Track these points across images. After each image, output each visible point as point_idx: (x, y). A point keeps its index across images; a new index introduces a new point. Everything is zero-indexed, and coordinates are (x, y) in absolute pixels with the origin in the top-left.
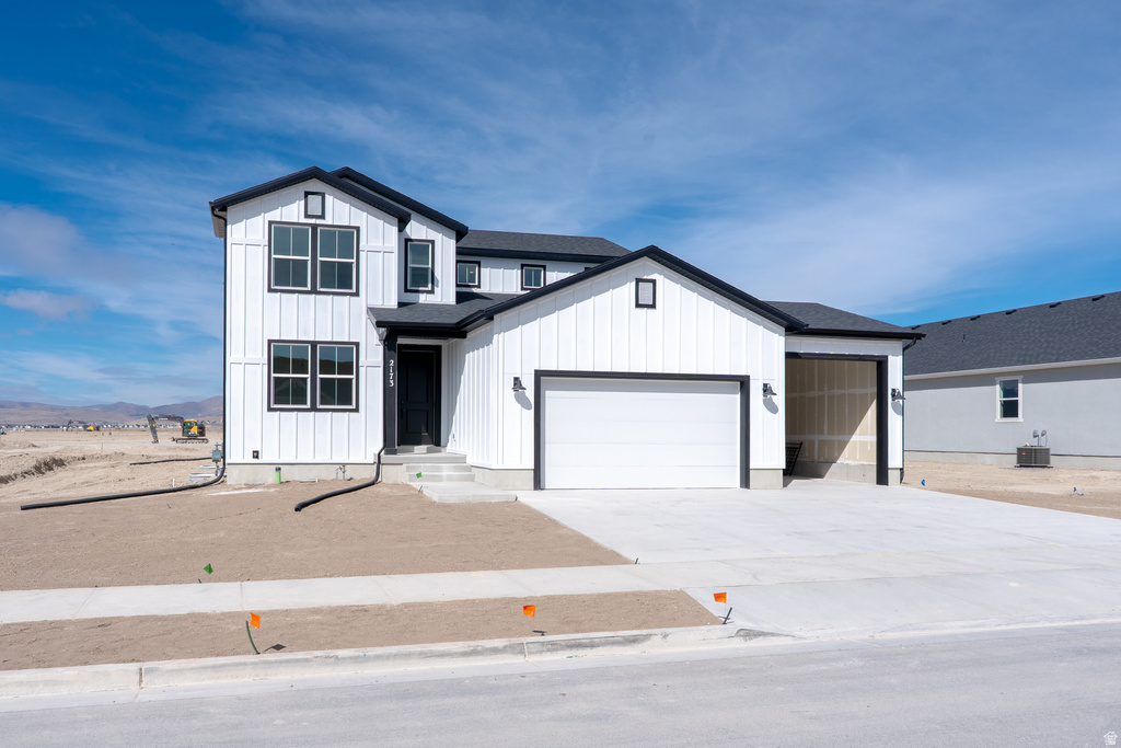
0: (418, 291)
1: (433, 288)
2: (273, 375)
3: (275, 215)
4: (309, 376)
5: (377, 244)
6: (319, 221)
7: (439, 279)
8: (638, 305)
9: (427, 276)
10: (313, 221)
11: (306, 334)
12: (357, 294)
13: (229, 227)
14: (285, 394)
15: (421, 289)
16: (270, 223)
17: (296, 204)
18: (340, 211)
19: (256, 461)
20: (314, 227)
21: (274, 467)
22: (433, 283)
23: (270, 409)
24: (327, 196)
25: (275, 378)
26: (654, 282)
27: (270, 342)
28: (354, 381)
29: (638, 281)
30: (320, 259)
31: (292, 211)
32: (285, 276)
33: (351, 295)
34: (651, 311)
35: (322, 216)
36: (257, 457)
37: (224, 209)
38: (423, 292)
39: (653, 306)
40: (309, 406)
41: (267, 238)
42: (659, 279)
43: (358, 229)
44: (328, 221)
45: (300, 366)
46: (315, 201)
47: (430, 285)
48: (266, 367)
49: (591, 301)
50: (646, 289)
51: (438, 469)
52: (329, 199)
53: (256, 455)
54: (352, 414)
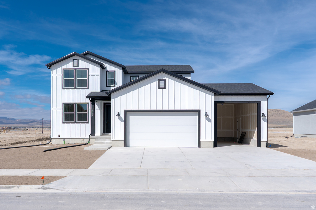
0: (110, 86)
1: (115, 85)
2: (64, 113)
3: (64, 67)
4: (74, 113)
5: (93, 73)
6: (77, 68)
7: (117, 82)
8: (159, 88)
9: (113, 81)
10: (75, 68)
11: (73, 101)
12: (88, 88)
13: (52, 71)
14: (68, 118)
15: (111, 86)
16: (63, 69)
17: (70, 63)
18: (83, 64)
19: (59, 138)
20: (76, 70)
21: (63, 139)
22: (115, 84)
23: (63, 123)
24: (79, 60)
25: (65, 114)
26: (165, 80)
27: (63, 103)
28: (87, 114)
29: (159, 80)
30: (77, 79)
31: (69, 65)
32: (67, 84)
33: (86, 89)
34: (164, 90)
35: (78, 66)
36: (60, 136)
37: (51, 66)
38: (112, 86)
39: (165, 88)
40: (74, 122)
41: (62, 74)
42: (167, 79)
43: (88, 69)
44: (80, 67)
45: (72, 110)
46: (76, 62)
47: (114, 84)
48: (62, 111)
49: (143, 88)
50: (162, 83)
51: (105, 140)
52: (80, 61)
53: (59, 136)
54: (87, 124)
